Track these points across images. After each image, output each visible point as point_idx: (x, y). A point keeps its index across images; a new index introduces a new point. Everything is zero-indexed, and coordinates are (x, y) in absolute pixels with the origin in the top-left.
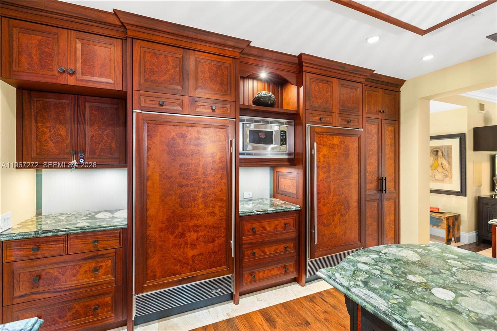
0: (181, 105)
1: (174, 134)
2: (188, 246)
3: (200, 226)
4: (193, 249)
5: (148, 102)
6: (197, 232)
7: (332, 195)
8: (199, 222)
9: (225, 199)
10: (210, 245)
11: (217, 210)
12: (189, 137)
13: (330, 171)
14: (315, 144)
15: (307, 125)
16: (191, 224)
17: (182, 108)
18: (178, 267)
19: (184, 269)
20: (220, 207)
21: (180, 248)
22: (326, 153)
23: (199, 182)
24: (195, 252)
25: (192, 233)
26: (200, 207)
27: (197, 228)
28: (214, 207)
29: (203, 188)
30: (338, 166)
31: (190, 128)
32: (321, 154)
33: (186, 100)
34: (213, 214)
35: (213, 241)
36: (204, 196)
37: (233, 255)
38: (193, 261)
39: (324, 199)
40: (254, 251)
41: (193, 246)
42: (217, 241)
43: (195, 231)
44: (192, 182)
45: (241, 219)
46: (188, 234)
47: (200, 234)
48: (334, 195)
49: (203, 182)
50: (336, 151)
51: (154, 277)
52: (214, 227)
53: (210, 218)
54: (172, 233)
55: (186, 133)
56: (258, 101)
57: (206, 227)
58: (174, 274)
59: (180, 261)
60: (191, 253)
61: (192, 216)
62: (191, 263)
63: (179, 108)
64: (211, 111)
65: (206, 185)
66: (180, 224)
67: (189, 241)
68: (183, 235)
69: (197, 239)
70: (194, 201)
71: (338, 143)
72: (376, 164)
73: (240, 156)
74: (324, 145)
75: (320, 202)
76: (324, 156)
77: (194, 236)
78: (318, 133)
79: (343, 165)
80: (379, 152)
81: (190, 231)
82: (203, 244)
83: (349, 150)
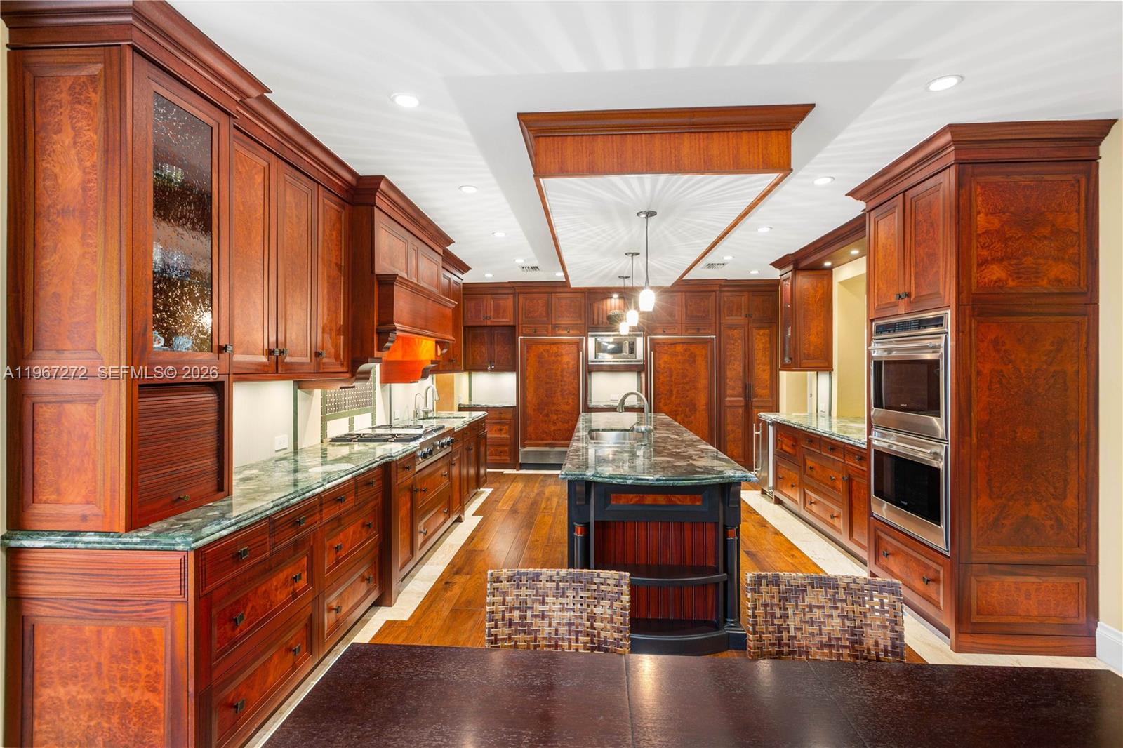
0: (547, 331)
1: (542, 350)
2: (551, 423)
3: (559, 410)
5: (529, 330)
6: (557, 415)
8: (558, 408)
10: (566, 424)
11: (570, 401)
12: (552, 352)
13: (671, 375)
14: (652, 353)
15: (648, 337)
16: (553, 408)
18: (545, 436)
21: (546, 424)
22: (667, 360)
23: (559, 381)
24: (555, 428)
25: (554, 415)
27: (557, 412)
28: (569, 399)
29: (561, 385)
30: (681, 371)
31: (552, 346)
32: (661, 362)
33: (550, 327)
34: (567, 404)
41: (555, 424)
46: (551, 415)
48: (676, 397)
49: (561, 381)
50: (680, 357)
51: (531, 439)
52: (568, 413)
53: (566, 406)
54: (541, 413)
56: (610, 320)
58: (542, 440)
59: (546, 432)
61: (554, 404)
62: (552, 434)
63: (546, 333)
64: (568, 332)
65: (563, 383)
66: (546, 408)
67: (551, 420)
68: (547, 415)
69: (557, 419)
70: (555, 393)
71: (682, 350)
72: (740, 369)
73: (590, 363)
74: (665, 353)
75: (660, 402)
76: (665, 363)
77: (555, 417)
78: (658, 343)
79: (687, 370)
80: (745, 358)
81: (552, 413)
82: (560, 423)
83: (695, 357)
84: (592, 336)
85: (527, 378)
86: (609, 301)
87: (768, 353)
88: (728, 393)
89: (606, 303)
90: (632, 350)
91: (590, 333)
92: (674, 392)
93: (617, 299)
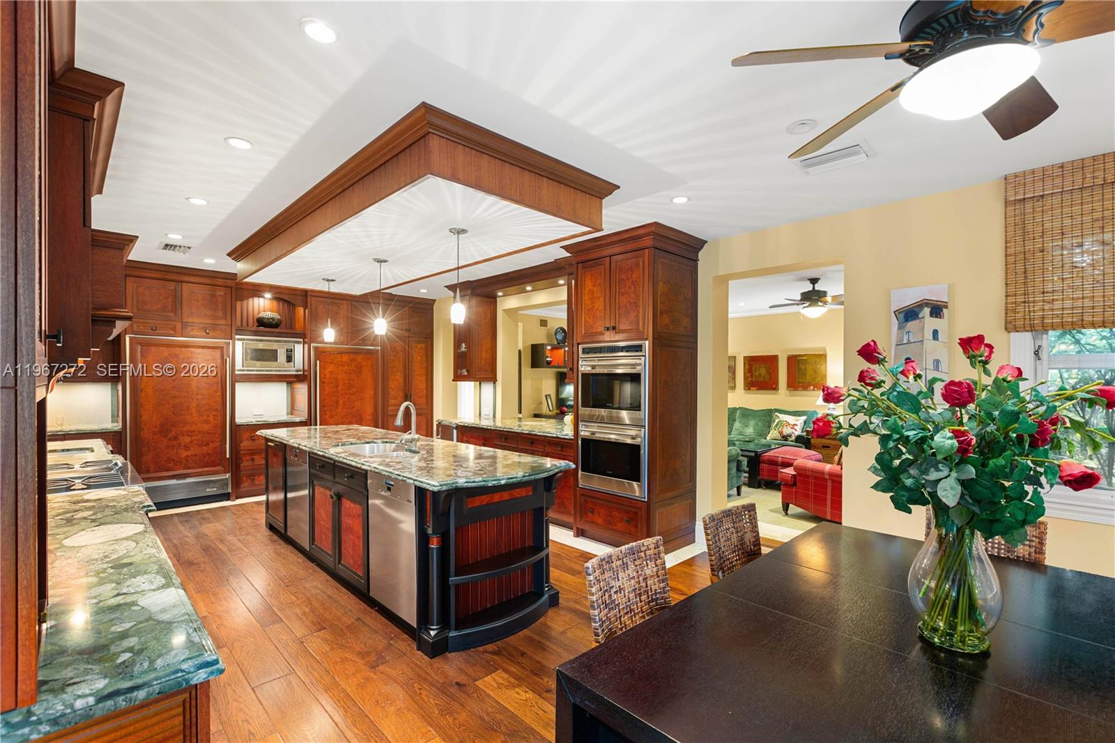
0: (174, 329)
1: (167, 354)
2: (182, 447)
3: (194, 431)
4: (186, 450)
5: (141, 327)
6: (191, 436)
7: (340, 408)
8: (194, 428)
9: (219, 409)
10: (205, 448)
11: (211, 418)
12: (182, 356)
13: (337, 386)
14: (318, 362)
15: (312, 344)
16: (186, 429)
17: (175, 331)
18: (171, 465)
19: (178, 467)
20: (215, 416)
21: (173, 450)
22: (332, 370)
23: (193, 394)
24: (189, 453)
25: (186, 437)
26: (194, 415)
27: (190, 433)
28: (208, 416)
29: (197, 399)
30: (347, 382)
31: (183, 349)
32: (327, 372)
33: (179, 325)
34: (207, 422)
35: (207, 444)
36: (198, 405)
37: (228, 456)
38: (187, 460)
39: (331, 411)
40: (254, 457)
41: (187, 448)
42: (211, 445)
43: (188, 435)
44: (186, 394)
45: (236, 428)
46: (181, 438)
47: (194, 438)
48: (342, 408)
49: (197, 395)
50: (346, 368)
51: (148, 471)
52: (208, 433)
53: (204, 425)
54: (165, 437)
55: (179, 353)
56: (261, 322)
57: (200, 432)
58: (167, 470)
59: (174, 460)
60: (184, 454)
61: (185, 423)
62: (184, 461)
63: (173, 333)
64: (205, 333)
65: (200, 397)
66: (173, 429)
67: (182, 444)
68: (176, 438)
69: (191, 442)
70: (188, 410)
71: (348, 361)
72: (401, 380)
73: (237, 372)
74: (330, 363)
75: (326, 414)
76: (331, 372)
77: (188, 440)
78: (323, 352)
79: (353, 380)
80: (406, 369)
81: (183, 436)
82: (197, 446)
83: (361, 367)
84: (239, 340)
85: (141, 391)
86: (256, 300)
87: (424, 365)
88: (390, 403)
89: (253, 301)
90: (290, 359)
91: (237, 337)
92: (341, 402)
93: (270, 299)
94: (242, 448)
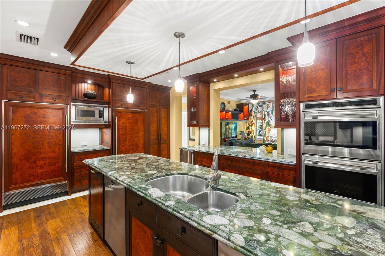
0: (34, 98)
1: (29, 112)
2: (39, 167)
3: (46, 157)
4: (41, 169)
5: (13, 96)
6: (45, 160)
7: (128, 141)
9: (62, 144)
10: (53, 167)
11: (57, 150)
12: (39, 114)
13: (126, 130)
14: (116, 117)
15: (113, 108)
16: (41, 156)
17: (35, 99)
18: (32, 178)
19: (36, 179)
20: (59, 148)
21: (33, 169)
22: (124, 122)
23: (45, 136)
24: (43, 170)
25: (41, 161)
26: (46, 148)
27: (44, 159)
28: (55, 148)
29: (48, 139)
30: (131, 128)
31: (39, 109)
32: (121, 123)
33: (37, 95)
34: (54, 152)
35: (54, 165)
36: (48, 143)
37: (66, 171)
38: (41, 175)
39: (123, 143)
40: (82, 170)
41: (42, 167)
42: (57, 165)
43: (42, 160)
44: (41, 136)
45: (72, 155)
46: (38, 162)
47: (46, 161)
49: (48, 136)
50: (130, 120)
51: (17, 183)
52: (55, 158)
53: (52, 154)
54: (28, 161)
55: (37, 112)
56: (86, 96)
57: (50, 158)
58: (29, 182)
59: (33, 175)
60: (40, 171)
61: (41, 153)
62: (40, 176)
63: (33, 100)
64: (53, 101)
65: (50, 137)
66: (33, 157)
67: (39, 165)
68: (35, 162)
69: (44, 164)
70: (42, 145)
71: (131, 116)
72: (156, 127)
73: (72, 123)
74: (122, 118)
75: (120, 145)
76: (123, 123)
77: (42, 163)
78: (119, 112)
79: (134, 127)
80: (158, 121)
81: (40, 160)
82: (48, 166)
83: (138, 120)
84: (73, 105)
85: (12, 134)
86: (83, 84)
87: (166, 119)
88: (151, 138)
89: (81, 86)
90: (101, 116)
91: (72, 103)
92: (128, 139)
93: (91, 84)
94: (75, 165)
